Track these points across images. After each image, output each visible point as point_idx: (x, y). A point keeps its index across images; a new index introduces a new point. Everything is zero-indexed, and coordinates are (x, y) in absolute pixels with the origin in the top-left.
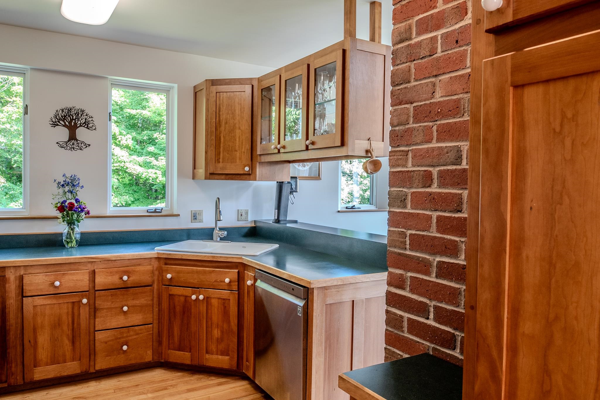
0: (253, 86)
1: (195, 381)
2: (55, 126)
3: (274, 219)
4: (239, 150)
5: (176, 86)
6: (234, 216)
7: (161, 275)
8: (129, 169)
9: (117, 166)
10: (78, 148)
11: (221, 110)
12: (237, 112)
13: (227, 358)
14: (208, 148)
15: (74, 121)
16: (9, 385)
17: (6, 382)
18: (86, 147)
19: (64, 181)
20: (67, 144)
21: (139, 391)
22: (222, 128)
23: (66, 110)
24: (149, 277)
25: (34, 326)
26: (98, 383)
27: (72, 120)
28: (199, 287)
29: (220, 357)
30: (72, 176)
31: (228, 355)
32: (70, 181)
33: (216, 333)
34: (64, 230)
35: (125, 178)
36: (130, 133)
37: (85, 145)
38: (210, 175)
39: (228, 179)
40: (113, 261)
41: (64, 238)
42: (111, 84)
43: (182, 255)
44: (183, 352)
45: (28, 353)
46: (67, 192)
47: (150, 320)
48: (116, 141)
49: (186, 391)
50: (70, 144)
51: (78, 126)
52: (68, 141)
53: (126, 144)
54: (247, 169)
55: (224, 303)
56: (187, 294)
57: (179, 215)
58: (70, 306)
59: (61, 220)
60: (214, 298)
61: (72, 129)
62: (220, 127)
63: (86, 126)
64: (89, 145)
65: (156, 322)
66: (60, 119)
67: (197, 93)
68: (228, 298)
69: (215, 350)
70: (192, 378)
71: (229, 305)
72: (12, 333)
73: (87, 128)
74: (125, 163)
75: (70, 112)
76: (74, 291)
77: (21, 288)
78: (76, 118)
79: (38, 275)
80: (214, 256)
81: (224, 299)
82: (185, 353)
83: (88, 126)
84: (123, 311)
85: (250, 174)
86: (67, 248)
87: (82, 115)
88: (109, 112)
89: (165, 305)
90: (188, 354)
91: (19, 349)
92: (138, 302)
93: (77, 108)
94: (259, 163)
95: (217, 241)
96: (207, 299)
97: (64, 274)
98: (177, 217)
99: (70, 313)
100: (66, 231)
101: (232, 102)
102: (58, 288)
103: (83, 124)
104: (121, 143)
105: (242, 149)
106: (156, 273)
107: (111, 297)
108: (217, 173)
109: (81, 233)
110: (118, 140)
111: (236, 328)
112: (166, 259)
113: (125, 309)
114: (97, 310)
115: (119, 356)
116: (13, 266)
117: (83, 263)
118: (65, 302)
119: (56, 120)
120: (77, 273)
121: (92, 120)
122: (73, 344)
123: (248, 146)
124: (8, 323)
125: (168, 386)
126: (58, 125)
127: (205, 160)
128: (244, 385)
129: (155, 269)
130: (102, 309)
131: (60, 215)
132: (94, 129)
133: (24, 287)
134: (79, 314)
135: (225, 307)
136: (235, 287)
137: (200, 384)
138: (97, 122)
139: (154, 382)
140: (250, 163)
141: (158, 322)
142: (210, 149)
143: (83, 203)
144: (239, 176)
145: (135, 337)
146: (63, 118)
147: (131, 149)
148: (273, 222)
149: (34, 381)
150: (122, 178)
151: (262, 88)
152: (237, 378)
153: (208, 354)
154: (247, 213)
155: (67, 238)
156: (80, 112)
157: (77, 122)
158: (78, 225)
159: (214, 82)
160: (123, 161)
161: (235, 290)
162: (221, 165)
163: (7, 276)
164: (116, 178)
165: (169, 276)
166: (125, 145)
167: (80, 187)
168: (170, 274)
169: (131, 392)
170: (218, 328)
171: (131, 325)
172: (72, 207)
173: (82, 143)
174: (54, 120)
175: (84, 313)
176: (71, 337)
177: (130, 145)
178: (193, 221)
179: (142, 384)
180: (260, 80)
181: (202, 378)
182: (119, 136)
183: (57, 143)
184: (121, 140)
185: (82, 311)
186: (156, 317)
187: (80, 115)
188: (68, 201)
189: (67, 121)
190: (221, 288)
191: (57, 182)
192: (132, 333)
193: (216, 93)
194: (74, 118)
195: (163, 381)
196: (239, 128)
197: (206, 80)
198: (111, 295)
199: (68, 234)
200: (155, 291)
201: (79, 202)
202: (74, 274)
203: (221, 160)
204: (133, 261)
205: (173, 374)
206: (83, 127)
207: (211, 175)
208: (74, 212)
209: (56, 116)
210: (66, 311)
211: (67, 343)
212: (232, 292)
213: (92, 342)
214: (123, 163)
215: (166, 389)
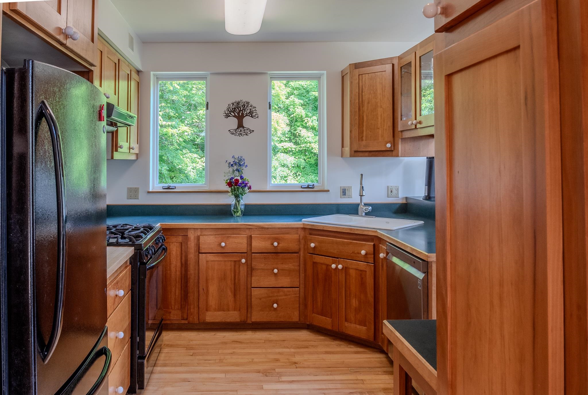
0: (393, 65)
1: (334, 346)
2: (227, 117)
3: (425, 196)
4: (381, 127)
5: (325, 72)
6: (384, 192)
7: (306, 244)
8: (314, 150)
9: (304, 147)
10: (244, 134)
11: (364, 91)
12: (379, 91)
13: (364, 328)
14: (352, 127)
15: (241, 112)
16: (189, 323)
17: (187, 319)
18: (251, 132)
19: (233, 162)
20: (236, 131)
21: (285, 345)
22: (365, 108)
23: (236, 104)
24: (296, 245)
25: (206, 277)
26: (254, 333)
27: (240, 111)
28: (339, 257)
29: (358, 326)
30: (239, 157)
31: (365, 325)
32: (238, 161)
33: (354, 303)
34: (232, 202)
35: (310, 158)
36: (315, 115)
37: (250, 131)
38: (354, 152)
39: (372, 156)
40: (266, 229)
41: (232, 208)
42: (271, 77)
43: (323, 226)
44: (325, 318)
45: (202, 298)
46: (235, 170)
47: (297, 284)
48: (303, 123)
49: (324, 353)
50: (238, 131)
51: (244, 116)
52: (237, 129)
53: (312, 125)
54: (389, 145)
55: (361, 275)
56: (328, 263)
57: (328, 191)
58: (233, 263)
59: (231, 193)
60: (352, 268)
61: (240, 119)
62: (363, 107)
63: (250, 115)
64: (253, 131)
65: (302, 286)
66: (231, 111)
67: (344, 77)
68: (365, 270)
69: (353, 319)
70: (332, 343)
71: (366, 276)
72: (191, 281)
73: (251, 117)
74: (310, 144)
75: (239, 104)
76: (236, 252)
77: (198, 246)
78: (243, 110)
79: (210, 237)
80: (352, 229)
81: (361, 270)
82: (327, 318)
83: (252, 115)
84: (274, 273)
85: (392, 151)
86: (234, 217)
87: (247, 106)
88: (268, 102)
89: (310, 271)
90: (329, 320)
91: (196, 295)
92: (286, 266)
93: (244, 101)
94: (402, 139)
95: (362, 216)
96: (346, 269)
97: (228, 237)
98: (326, 192)
99: (233, 270)
100: (234, 203)
101: (374, 82)
102: (224, 248)
103: (248, 113)
104: (308, 125)
105: (384, 126)
106: (303, 242)
107: (265, 259)
108: (361, 150)
109: (245, 205)
110: (304, 122)
111: (373, 300)
112: (310, 229)
113: (276, 271)
114: (253, 270)
115: (270, 312)
116: (193, 228)
117: (243, 229)
118: (229, 260)
119: (229, 112)
120: (238, 237)
121: (255, 110)
122: (235, 296)
123: (390, 123)
124: (189, 273)
125: (310, 345)
126: (229, 116)
127: (350, 139)
128: (380, 358)
129: (301, 238)
130: (256, 269)
131: (229, 189)
132: (257, 117)
133: (200, 246)
134: (239, 271)
135: (362, 278)
136: (371, 260)
137: (338, 349)
138: (259, 111)
139: (298, 340)
140: (392, 139)
141: (304, 287)
142: (354, 128)
143: (246, 179)
144: (381, 153)
145: (284, 297)
146: (233, 110)
147: (317, 130)
148: (424, 198)
149: (206, 322)
150: (308, 158)
151: (401, 66)
152: (375, 350)
153: (347, 322)
154: (397, 190)
155: (234, 208)
156: (246, 104)
157: (243, 112)
158: (242, 198)
159: (357, 66)
160: (309, 142)
161: (370, 262)
162: (364, 143)
163: (189, 236)
164: (303, 158)
165: (313, 245)
166: (310, 126)
167: (245, 166)
168: (313, 243)
169: (278, 345)
170: (356, 298)
171: (280, 287)
172: (237, 182)
173: (247, 130)
174: (226, 112)
175: (243, 271)
176: (233, 289)
177: (315, 127)
178: (342, 197)
179: (288, 340)
180: (400, 58)
181: (341, 345)
182: (306, 118)
183: (229, 131)
184: (307, 122)
185: (241, 269)
186: (302, 282)
187: (246, 107)
188: (235, 178)
189: (236, 112)
190: (358, 259)
191: (228, 162)
192: (281, 293)
193: (359, 75)
194: (242, 109)
195: (306, 341)
196: (381, 107)
197: (350, 64)
198: (264, 258)
199: (235, 205)
200: (302, 258)
201: (243, 178)
202: (235, 238)
203: (364, 138)
204: (283, 230)
205: (316, 337)
206: (249, 117)
207: (356, 153)
208: (238, 187)
209: (228, 109)
210: (230, 268)
211: (230, 294)
212: (368, 264)
213: (249, 297)
214: (309, 144)
215: (307, 347)
